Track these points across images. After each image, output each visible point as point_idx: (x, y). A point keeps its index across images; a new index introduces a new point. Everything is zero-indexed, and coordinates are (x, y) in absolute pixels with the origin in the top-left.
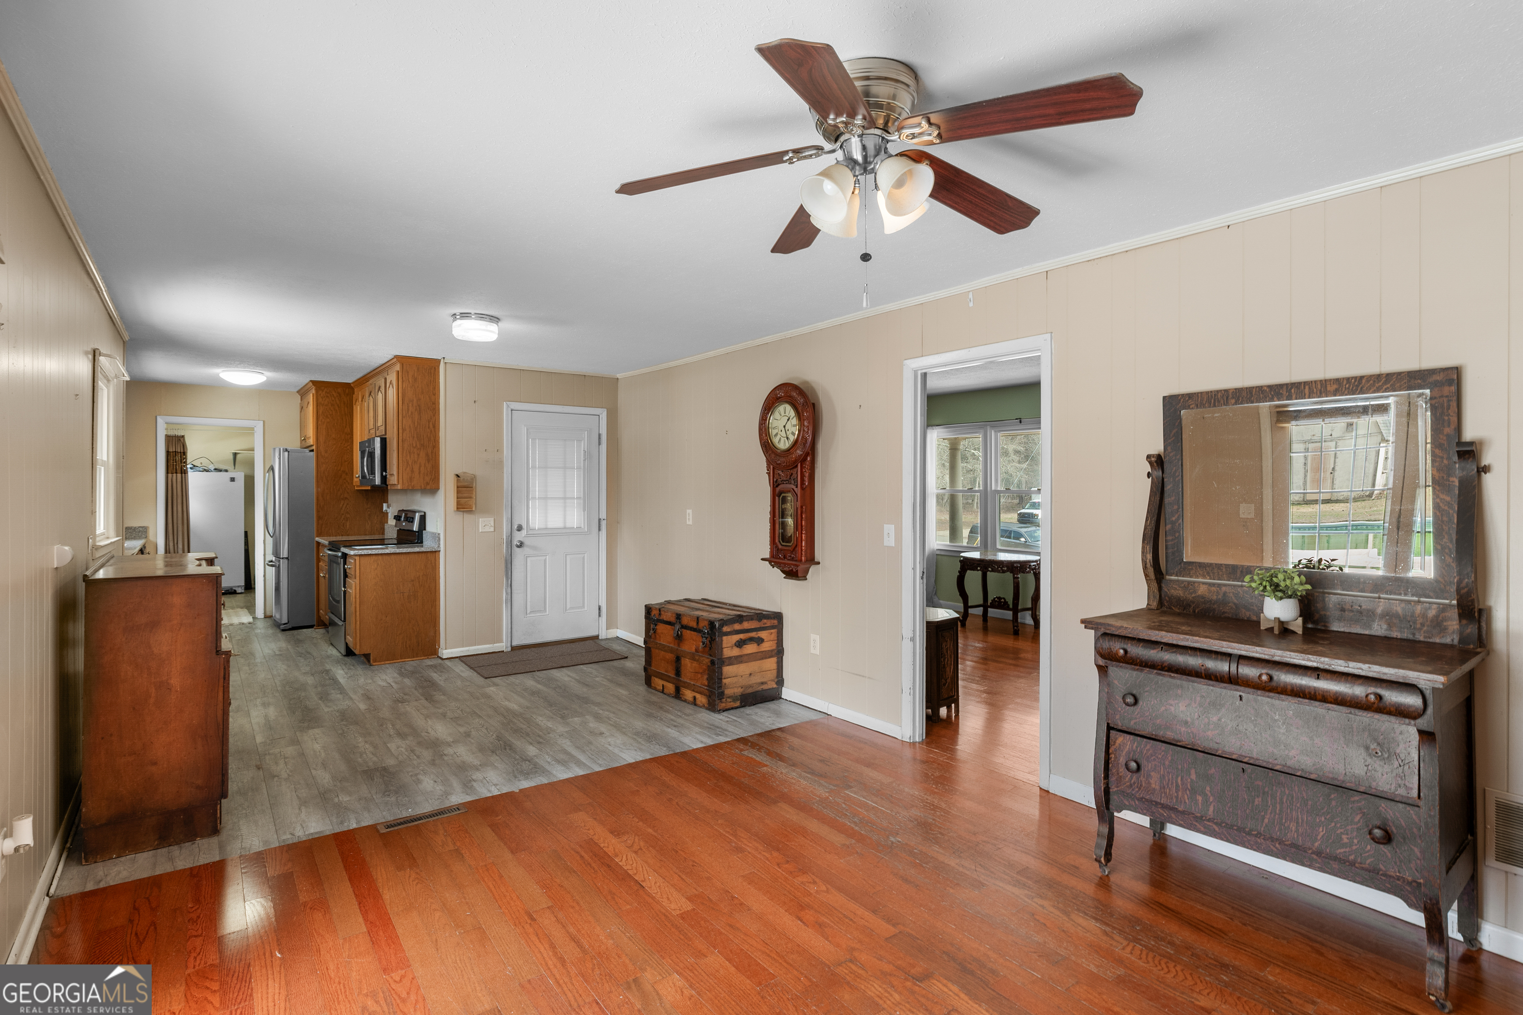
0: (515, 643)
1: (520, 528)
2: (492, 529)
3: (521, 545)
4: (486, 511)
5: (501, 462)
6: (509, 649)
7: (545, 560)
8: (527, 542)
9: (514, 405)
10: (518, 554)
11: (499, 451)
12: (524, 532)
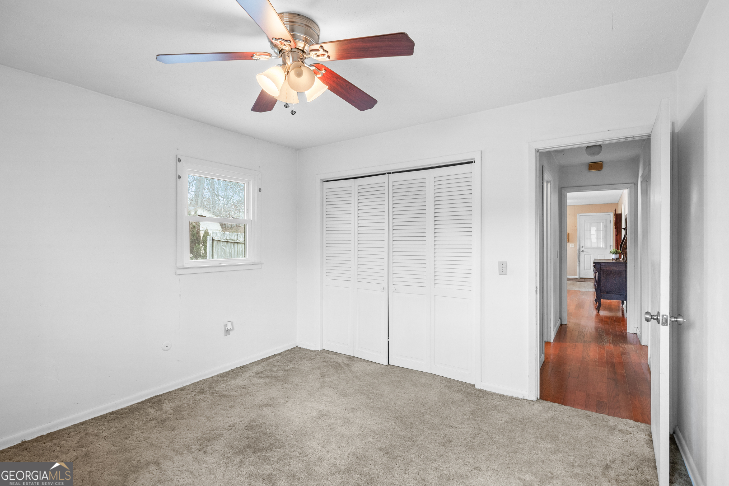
0: (581, 277)
1: (583, 247)
2: (574, 247)
3: (583, 251)
4: (572, 242)
5: (577, 230)
6: (579, 278)
7: (591, 256)
8: (585, 250)
9: (580, 214)
10: (582, 254)
11: (576, 226)
12: (584, 248)
